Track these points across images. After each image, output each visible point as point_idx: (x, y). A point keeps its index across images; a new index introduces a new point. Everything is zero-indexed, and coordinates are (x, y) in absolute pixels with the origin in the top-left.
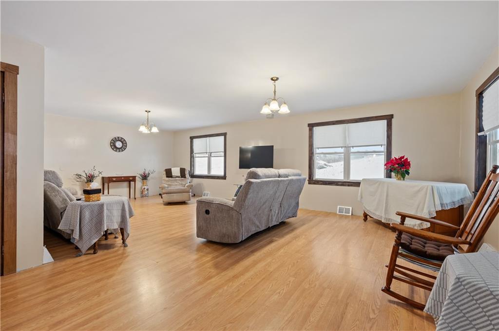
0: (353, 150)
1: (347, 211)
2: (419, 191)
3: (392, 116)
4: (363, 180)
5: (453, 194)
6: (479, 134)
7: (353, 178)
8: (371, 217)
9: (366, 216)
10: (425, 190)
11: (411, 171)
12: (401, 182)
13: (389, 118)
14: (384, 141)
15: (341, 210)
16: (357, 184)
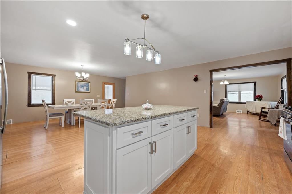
0: (241, 92)
1: (240, 112)
2: (265, 104)
3: (256, 82)
4: (247, 102)
5: (275, 104)
6: (282, 90)
7: (242, 101)
8: (250, 112)
9: (248, 112)
10: (267, 104)
11: (263, 99)
12: (260, 102)
13: (255, 83)
14: (253, 90)
15: (238, 111)
16: (245, 103)
